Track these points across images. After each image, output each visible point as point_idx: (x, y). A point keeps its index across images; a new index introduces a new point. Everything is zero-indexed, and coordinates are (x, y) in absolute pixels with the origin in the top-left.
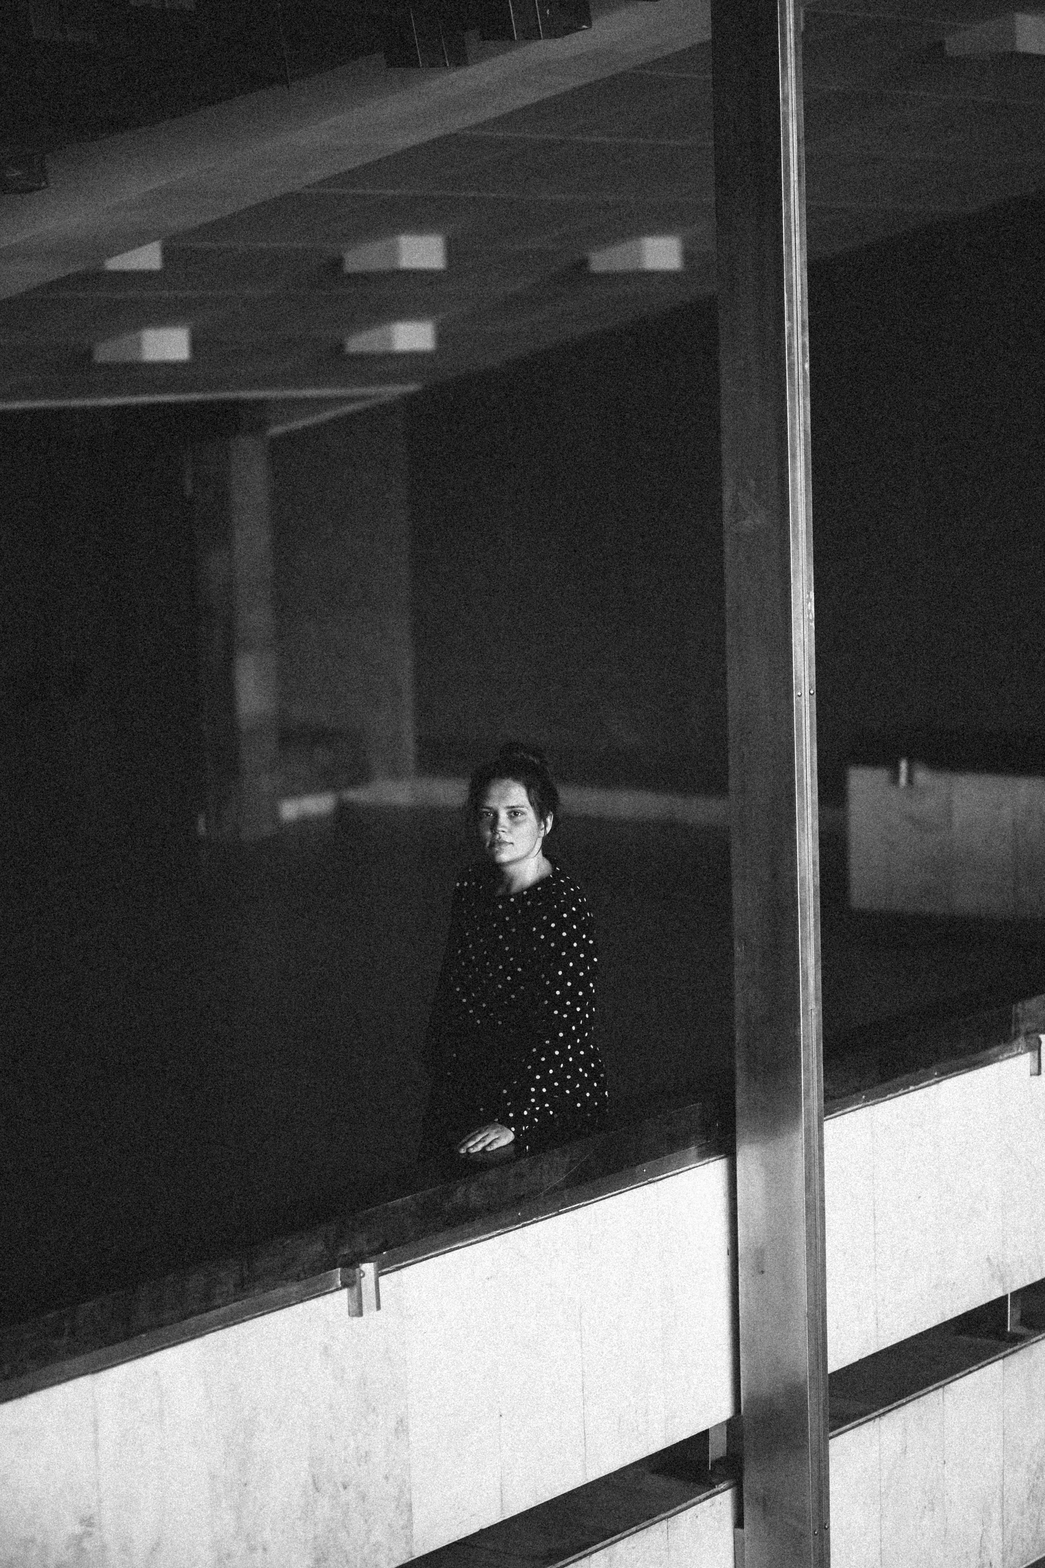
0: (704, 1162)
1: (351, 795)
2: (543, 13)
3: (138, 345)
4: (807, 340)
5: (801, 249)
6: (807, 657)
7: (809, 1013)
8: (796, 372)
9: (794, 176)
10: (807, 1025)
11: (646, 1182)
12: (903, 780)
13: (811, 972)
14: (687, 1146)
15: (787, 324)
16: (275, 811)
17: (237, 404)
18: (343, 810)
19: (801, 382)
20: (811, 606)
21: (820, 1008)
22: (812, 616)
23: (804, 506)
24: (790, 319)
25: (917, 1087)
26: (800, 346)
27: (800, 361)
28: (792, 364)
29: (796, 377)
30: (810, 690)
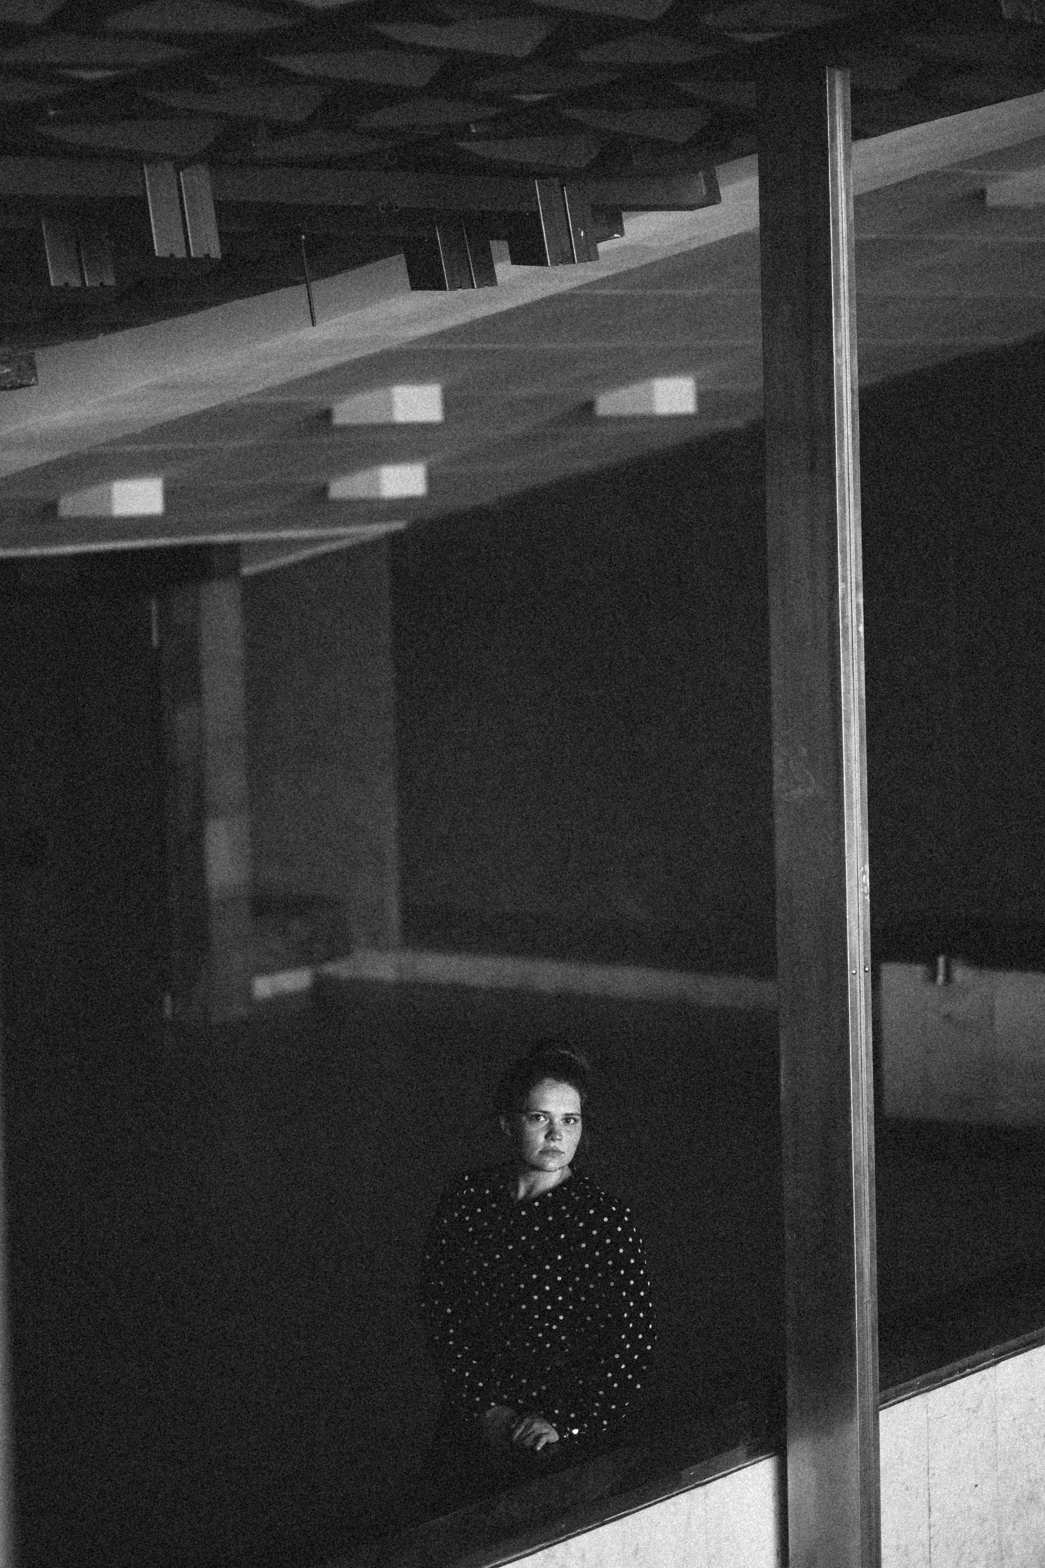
0: (753, 1462)
1: (330, 969)
2: (577, 234)
3: (108, 498)
4: (861, 601)
5: (855, 505)
6: (861, 932)
7: (865, 1305)
8: (850, 636)
9: (848, 431)
10: (862, 1317)
11: (693, 1485)
12: (941, 978)
13: (867, 1259)
14: (735, 1445)
15: (841, 586)
16: (247, 990)
17: (208, 547)
18: (320, 985)
19: (855, 645)
20: (866, 879)
21: (875, 1299)
22: (867, 889)
23: (858, 775)
24: (844, 580)
25: (973, 1369)
26: (854, 606)
27: (855, 623)
28: (846, 628)
29: (850, 640)
30: (865, 967)
